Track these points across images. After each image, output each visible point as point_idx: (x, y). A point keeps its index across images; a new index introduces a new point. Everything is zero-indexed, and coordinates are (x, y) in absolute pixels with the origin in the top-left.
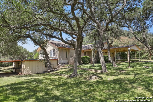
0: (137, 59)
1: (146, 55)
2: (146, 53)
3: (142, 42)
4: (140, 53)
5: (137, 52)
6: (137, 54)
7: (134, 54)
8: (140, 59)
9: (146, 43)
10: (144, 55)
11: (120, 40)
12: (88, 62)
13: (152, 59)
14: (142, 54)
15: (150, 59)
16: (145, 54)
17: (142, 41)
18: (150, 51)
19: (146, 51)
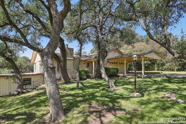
0: (157, 70)
1: (170, 66)
2: (169, 62)
3: (162, 44)
4: (161, 62)
5: (157, 61)
6: (157, 64)
7: (154, 64)
8: (162, 70)
9: (170, 46)
10: (167, 66)
11: (133, 46)
12: (85, 77)
13: (177, 71)
14: (163, 65)
15: (174, 71)
16: (168, 64)
17: (161, 42)
18: (175, 60)
19: (169, 60)
